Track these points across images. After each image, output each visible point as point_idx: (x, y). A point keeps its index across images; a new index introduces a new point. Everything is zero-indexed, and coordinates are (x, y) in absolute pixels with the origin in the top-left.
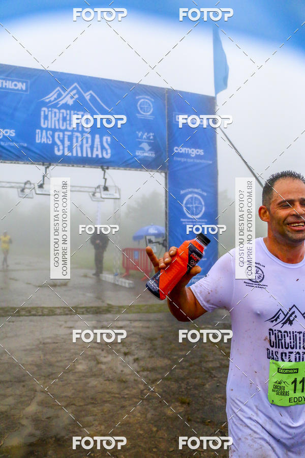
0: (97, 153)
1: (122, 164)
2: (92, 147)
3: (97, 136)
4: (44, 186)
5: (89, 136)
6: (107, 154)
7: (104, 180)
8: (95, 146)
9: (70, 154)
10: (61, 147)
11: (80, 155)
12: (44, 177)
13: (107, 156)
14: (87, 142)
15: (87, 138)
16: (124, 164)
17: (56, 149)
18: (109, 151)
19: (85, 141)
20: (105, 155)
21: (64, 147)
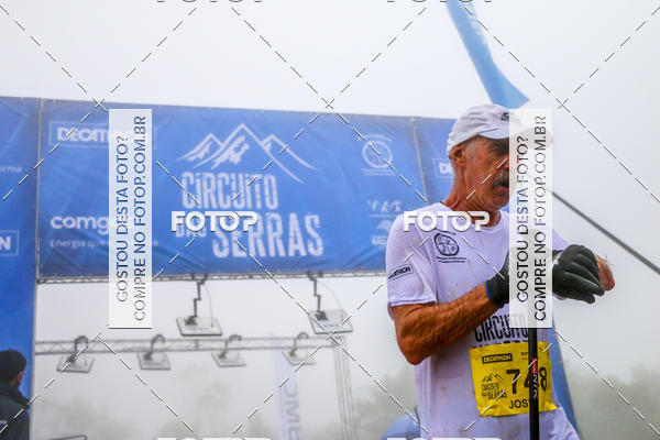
0: (297, 247)
1: (348, 263)
2: (285, 238)
3: (293, 216)
4: (197, 320)
5: (277, 216)
6: (316, 247)
7: (316, 298)
8: (292, 234)
9: (243, 254)
10: (225, 243)
11: (263, 254)
12: (195, 301)
13: (317, 251)
14: (275, 229)
15: (274, 222)
16: (352, 264)
17: (216, 247)
18: (319, 242)
19: (270, 227)
20: (312, 251)
21: (230, 242)
